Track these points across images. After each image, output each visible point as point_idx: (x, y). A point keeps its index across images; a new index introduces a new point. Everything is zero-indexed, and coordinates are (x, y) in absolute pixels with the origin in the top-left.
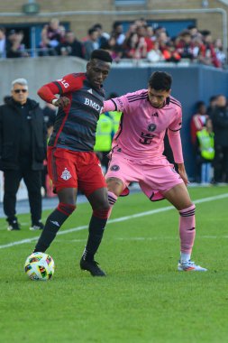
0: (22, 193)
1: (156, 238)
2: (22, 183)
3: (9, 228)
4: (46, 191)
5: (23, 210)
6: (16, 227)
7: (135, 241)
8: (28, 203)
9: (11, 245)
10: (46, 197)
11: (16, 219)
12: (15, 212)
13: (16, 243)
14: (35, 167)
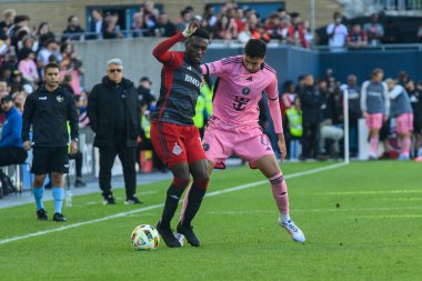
0: (117, 169)
1: (246, 212)
2: (117, 159)
3: (105, 202)
4: (140, 167)
5: (118, 185)
6: (111, 201)
7: (227, 215)
8: (123, 179)
9: (106, 218)
10: (141, 172)
11: (111, 193)
12: (110, 187)
13: (112, 217)
14: (129, 143)
